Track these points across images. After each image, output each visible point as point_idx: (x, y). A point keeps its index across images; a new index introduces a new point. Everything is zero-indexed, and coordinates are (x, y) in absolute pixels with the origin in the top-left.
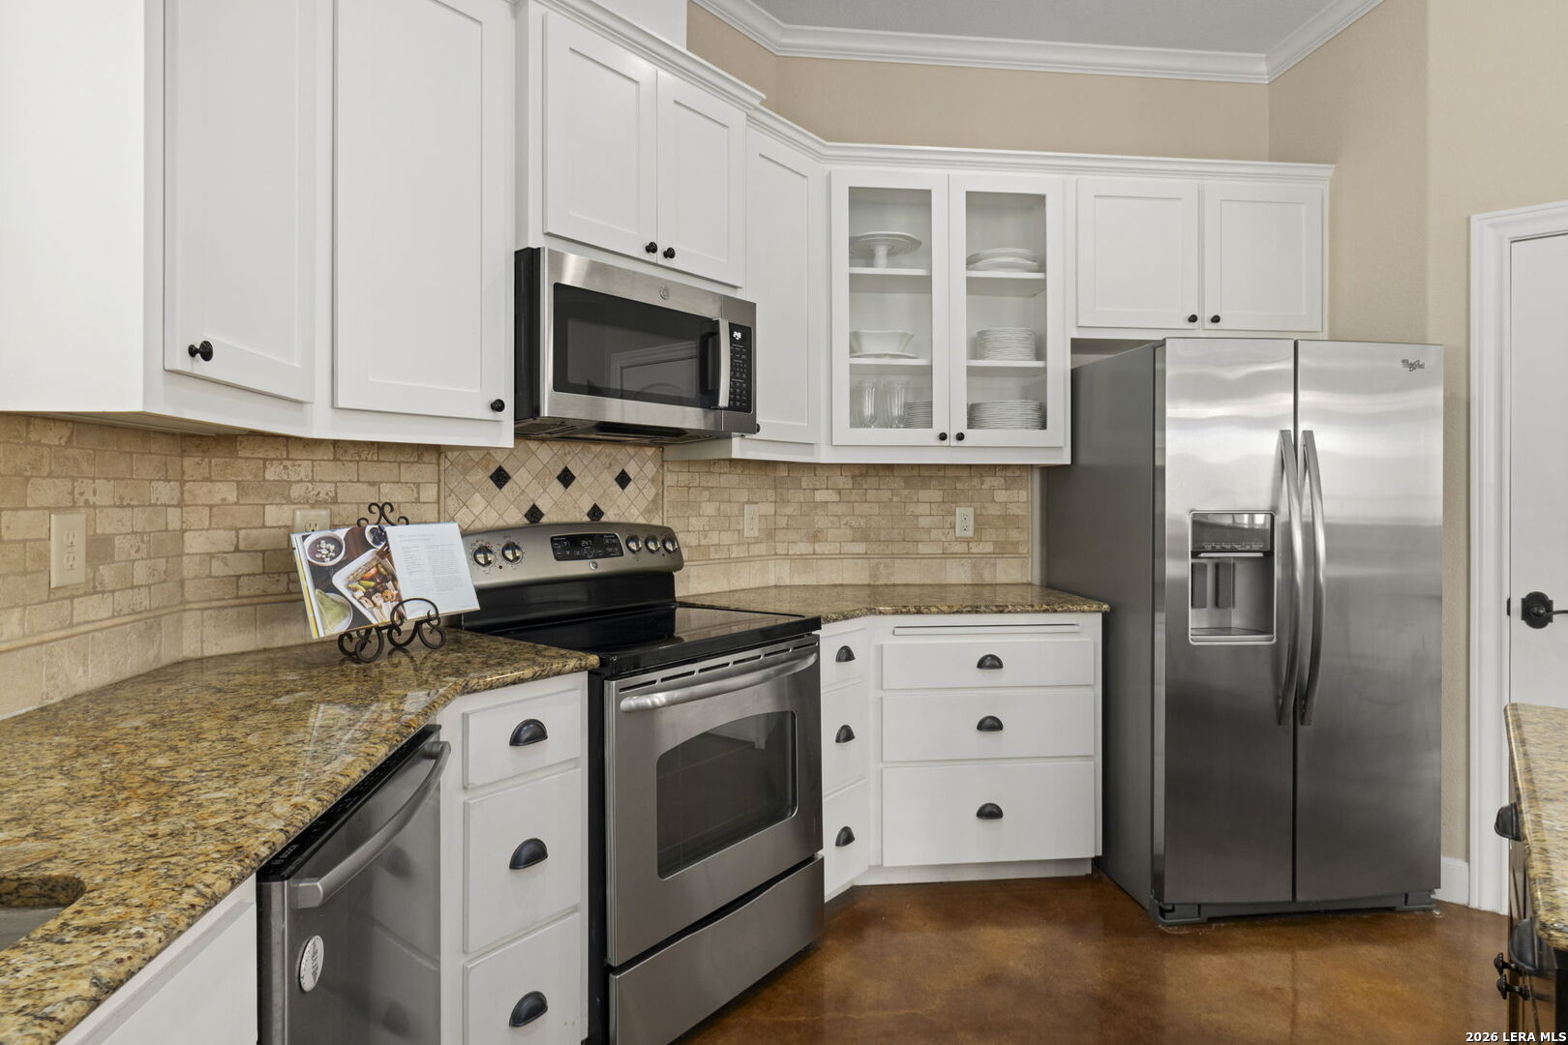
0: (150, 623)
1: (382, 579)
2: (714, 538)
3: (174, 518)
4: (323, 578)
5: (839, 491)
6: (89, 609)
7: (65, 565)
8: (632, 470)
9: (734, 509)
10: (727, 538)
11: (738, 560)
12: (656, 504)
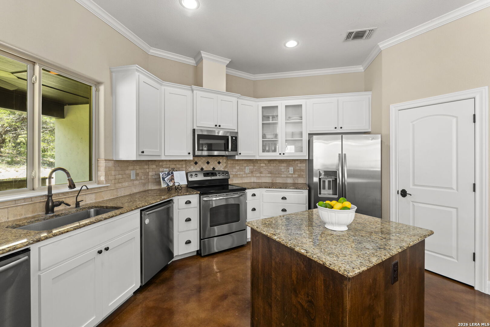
0: (144, 184)
1: (172, 179)
2: (239, 173)
3: (147, 170)
4: (163, 179)
5: (265, 164)
6: (136, 182)
7: (133, 177)
8: (221, 161)
9: (243, 168)
10: (241, 173)
11: (244, 177)
12: (226, 167)
